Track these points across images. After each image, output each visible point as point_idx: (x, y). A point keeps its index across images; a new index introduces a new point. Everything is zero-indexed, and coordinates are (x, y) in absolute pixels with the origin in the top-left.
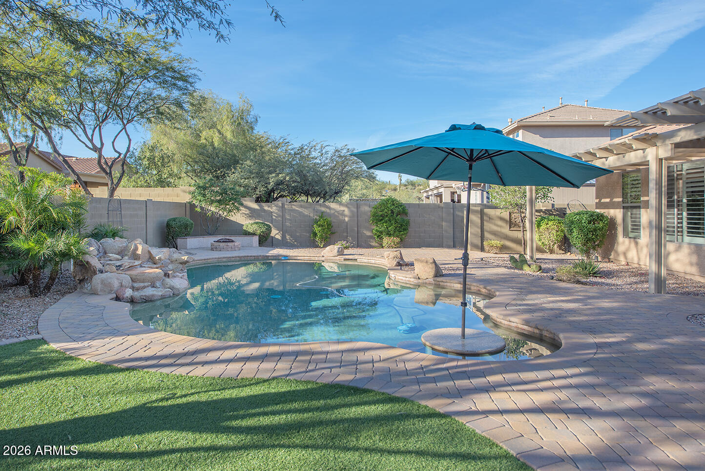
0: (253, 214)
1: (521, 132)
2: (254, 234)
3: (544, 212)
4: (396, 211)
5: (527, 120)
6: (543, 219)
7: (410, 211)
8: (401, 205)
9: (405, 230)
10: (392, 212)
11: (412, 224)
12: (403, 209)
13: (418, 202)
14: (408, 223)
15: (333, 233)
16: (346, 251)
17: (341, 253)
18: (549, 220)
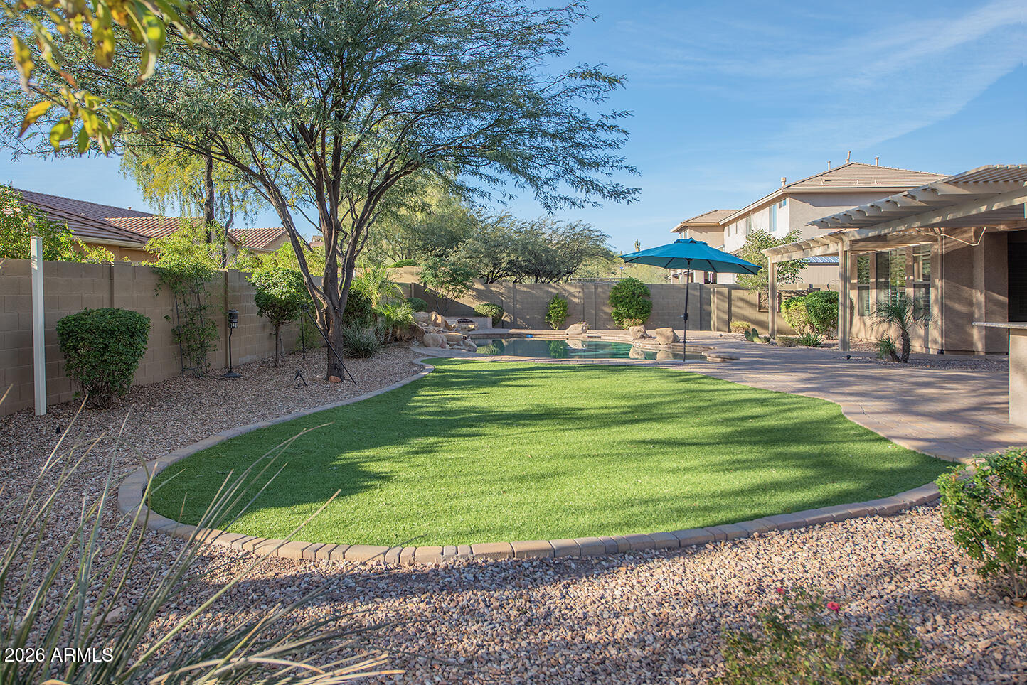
0: (480, 296)
1: (788, 199)
2: (486, 316)
3: (794, 293)
4: (637, 292)
5: (795, 186)
6: (793, 299)
7: (652, 292)
8: (643, 286)
9: (646, 312)
10: (634, 293)
11: (655, 306)
12: (645, 290)
13: (664, 283)
14: (650, 305)
15: (568, 316)
16: (588, 331)
17: (584, 332)
18: (797, 301)
